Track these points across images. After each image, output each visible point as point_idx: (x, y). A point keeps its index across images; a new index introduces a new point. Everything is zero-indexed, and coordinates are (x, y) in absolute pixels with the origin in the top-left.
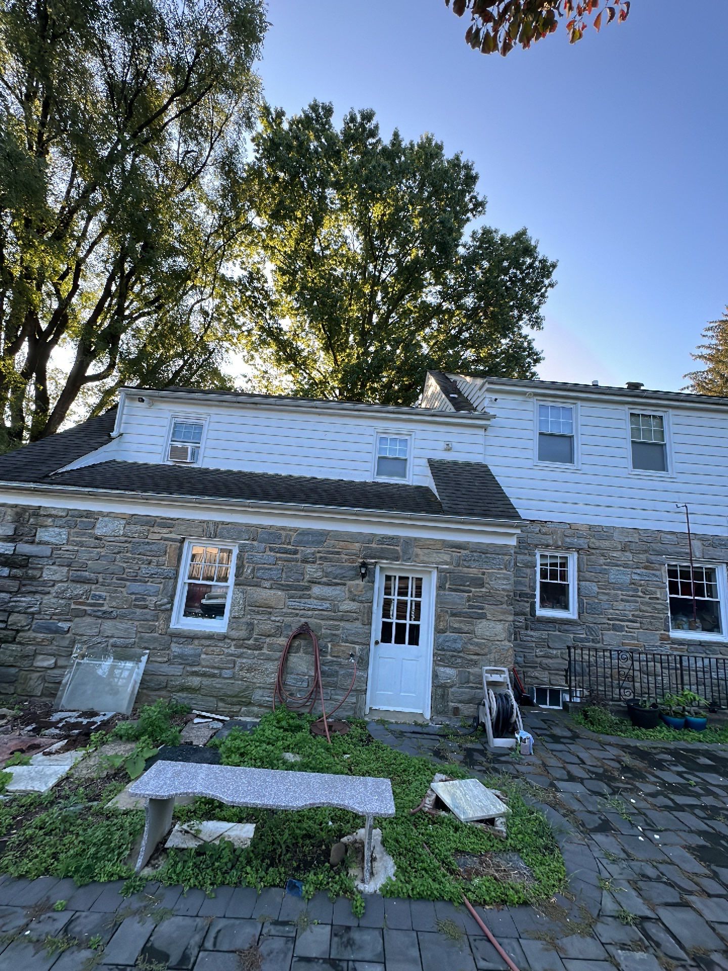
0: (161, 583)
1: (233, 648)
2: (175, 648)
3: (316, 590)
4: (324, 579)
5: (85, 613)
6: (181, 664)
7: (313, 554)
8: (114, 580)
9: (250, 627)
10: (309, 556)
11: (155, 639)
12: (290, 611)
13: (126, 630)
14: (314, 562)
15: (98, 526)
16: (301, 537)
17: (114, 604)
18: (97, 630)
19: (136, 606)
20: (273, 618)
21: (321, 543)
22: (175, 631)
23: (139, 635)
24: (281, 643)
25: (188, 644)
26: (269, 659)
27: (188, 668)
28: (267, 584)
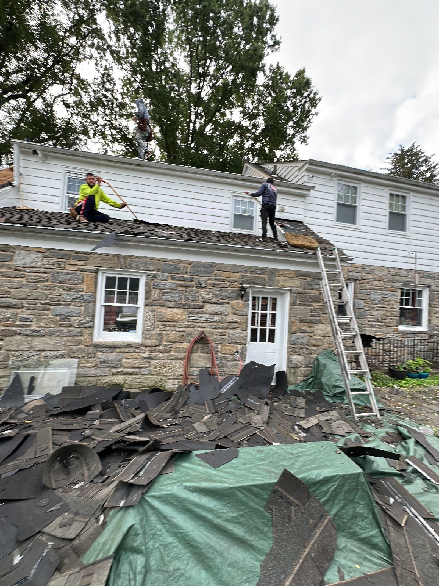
0: (81, 306)
1: (147, 353)
2: (101, 356)
3: (209, 308)
4: (214, 300)
5: (14, 333)
6: (107, 367)
7: (205, 281)
8: (39, 305)
9: (160, 336)
10: (202, 283)
11: (83, 350)
12: (189, 323)
13: (55, 344)
14: (205, 287)
15: (15, 258)
16: (195, 269)
17: (41, 324)
18: (29, 346)
19: (61, 325)
20: (177, 329)
21: (210, 272)
22: (99, 343)
23: (68, 348)
24: (185, 347)
25: (111, 352)
26: (177, 359)
27: (113, 370)
28: (171, 304)
